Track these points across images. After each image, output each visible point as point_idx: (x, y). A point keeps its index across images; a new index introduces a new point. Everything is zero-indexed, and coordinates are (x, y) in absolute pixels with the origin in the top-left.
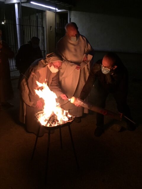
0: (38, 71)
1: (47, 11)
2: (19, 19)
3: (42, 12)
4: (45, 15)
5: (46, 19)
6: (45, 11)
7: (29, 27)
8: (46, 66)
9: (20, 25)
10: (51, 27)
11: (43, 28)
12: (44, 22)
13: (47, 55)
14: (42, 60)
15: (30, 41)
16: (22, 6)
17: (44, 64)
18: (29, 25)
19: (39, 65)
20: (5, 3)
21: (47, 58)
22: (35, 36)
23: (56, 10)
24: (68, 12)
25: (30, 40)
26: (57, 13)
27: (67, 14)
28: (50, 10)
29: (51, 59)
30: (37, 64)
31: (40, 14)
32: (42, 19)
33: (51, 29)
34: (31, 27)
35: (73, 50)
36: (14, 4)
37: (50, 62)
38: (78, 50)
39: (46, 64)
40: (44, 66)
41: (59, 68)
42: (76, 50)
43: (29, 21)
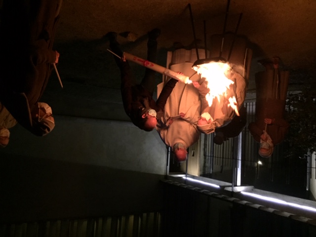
0: (224, 115)
1: (197, 175)
2: (236, 167)
3: (204, 174)
4: (200, 170)
5: (200, 166)
6: (201, 175)
7: (224, 157)
8: (215, 119)
9: (236, 160)
10: (193, 155)
11: (205, 155)
12: (203, 163)
13: (213, 131)
14: (219, 126)
15: (225, 140)
16: (231, 182)
17: (216, 122)
18: (224, 159)
19: (223, 121)
20: (253, 187)
21: (214, 129)
22: (217, 145)
23: (186, 177)
24: (170, 174)
25: (225, 142)
26: (185, 173)
27: (170, 172)
28: (193, 177)
29: (209, 127)
30: (225, 122)
31: (206, 173)
32: (205, 166)
33: (194, 152)
34: (222, 157)
35: (182, 133)
36: (243, 184)
37: (210, 124)
38: (175, 132)
39: (214, 123)
40: (217, 120)
41: (200, 118)
42: (179, 133)
43: (224, 164)
